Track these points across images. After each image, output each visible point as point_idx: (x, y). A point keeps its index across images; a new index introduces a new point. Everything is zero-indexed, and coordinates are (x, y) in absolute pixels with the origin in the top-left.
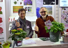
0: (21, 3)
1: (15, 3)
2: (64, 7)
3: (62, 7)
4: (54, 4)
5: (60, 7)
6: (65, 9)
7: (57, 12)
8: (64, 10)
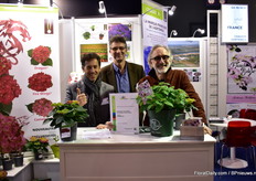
0: (101, 36)
1: (87, 35)
2: (236, 44)
3: (228, 44)
4: (205, 35)
5: (222, 44)
6: (238, 50)
7: (213, 59)
8: (234, 53)
